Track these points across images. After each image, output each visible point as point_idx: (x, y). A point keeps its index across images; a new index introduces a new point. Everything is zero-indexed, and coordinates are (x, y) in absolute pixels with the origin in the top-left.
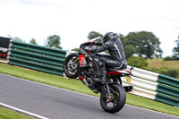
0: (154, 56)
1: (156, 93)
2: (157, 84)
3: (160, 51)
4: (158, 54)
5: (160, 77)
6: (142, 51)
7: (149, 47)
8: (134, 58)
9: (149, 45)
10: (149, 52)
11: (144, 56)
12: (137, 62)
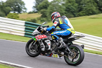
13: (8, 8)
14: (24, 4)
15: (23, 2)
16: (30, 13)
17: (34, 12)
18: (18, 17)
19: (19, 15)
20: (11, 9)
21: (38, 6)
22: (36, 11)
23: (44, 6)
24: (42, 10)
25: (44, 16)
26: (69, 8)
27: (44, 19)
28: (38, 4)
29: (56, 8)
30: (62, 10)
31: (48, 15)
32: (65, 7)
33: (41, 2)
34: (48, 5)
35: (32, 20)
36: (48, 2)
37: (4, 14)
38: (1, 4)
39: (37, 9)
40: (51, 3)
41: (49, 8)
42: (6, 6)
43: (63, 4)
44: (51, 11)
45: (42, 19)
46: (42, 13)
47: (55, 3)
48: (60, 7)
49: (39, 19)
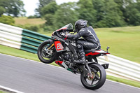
1: (21, 44)
2: (22, 37)
4: (23, 13)
5: (24, 31)
6: (10, 12)
7: (16, 9)
8: (4, 17)
9: (15, 6)
10: (16, 12)
11: (12, 15)
12: (6, 20)
15: (22, 2)
16: (30, 17)
17: (36, 17)
18: (13, 22)
19: (15, 19)
21: (43, 9)
22: (39, 15)
23: (49, 10)
24: (47, 15)
25: (49, 23)
26: (84, 16)
27: (49, 27)
29: (66, 14)
30: (75, 17)
31: (54, 22)
32: (78, 14)
33: (46, 3)
34: (56, 9)
35: (32, 27)
36: (56, 4)
39: (40, 13)
40: (60, 6)
41: (56, 13)
43: (77, 10)
44: (59, 17)
45: (46, 27)
46: (46, 19)
47: (65, 7)
48: (72, 13)
49: (42, 27)
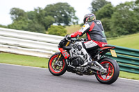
0: (71, 24)
3: (76, 18)
13: (49, 17)
14: (74, 12)
20: (53, 20)
28: (96, 10)
37: (44, 28)
38: (38, 12)
42: (46, 15)
